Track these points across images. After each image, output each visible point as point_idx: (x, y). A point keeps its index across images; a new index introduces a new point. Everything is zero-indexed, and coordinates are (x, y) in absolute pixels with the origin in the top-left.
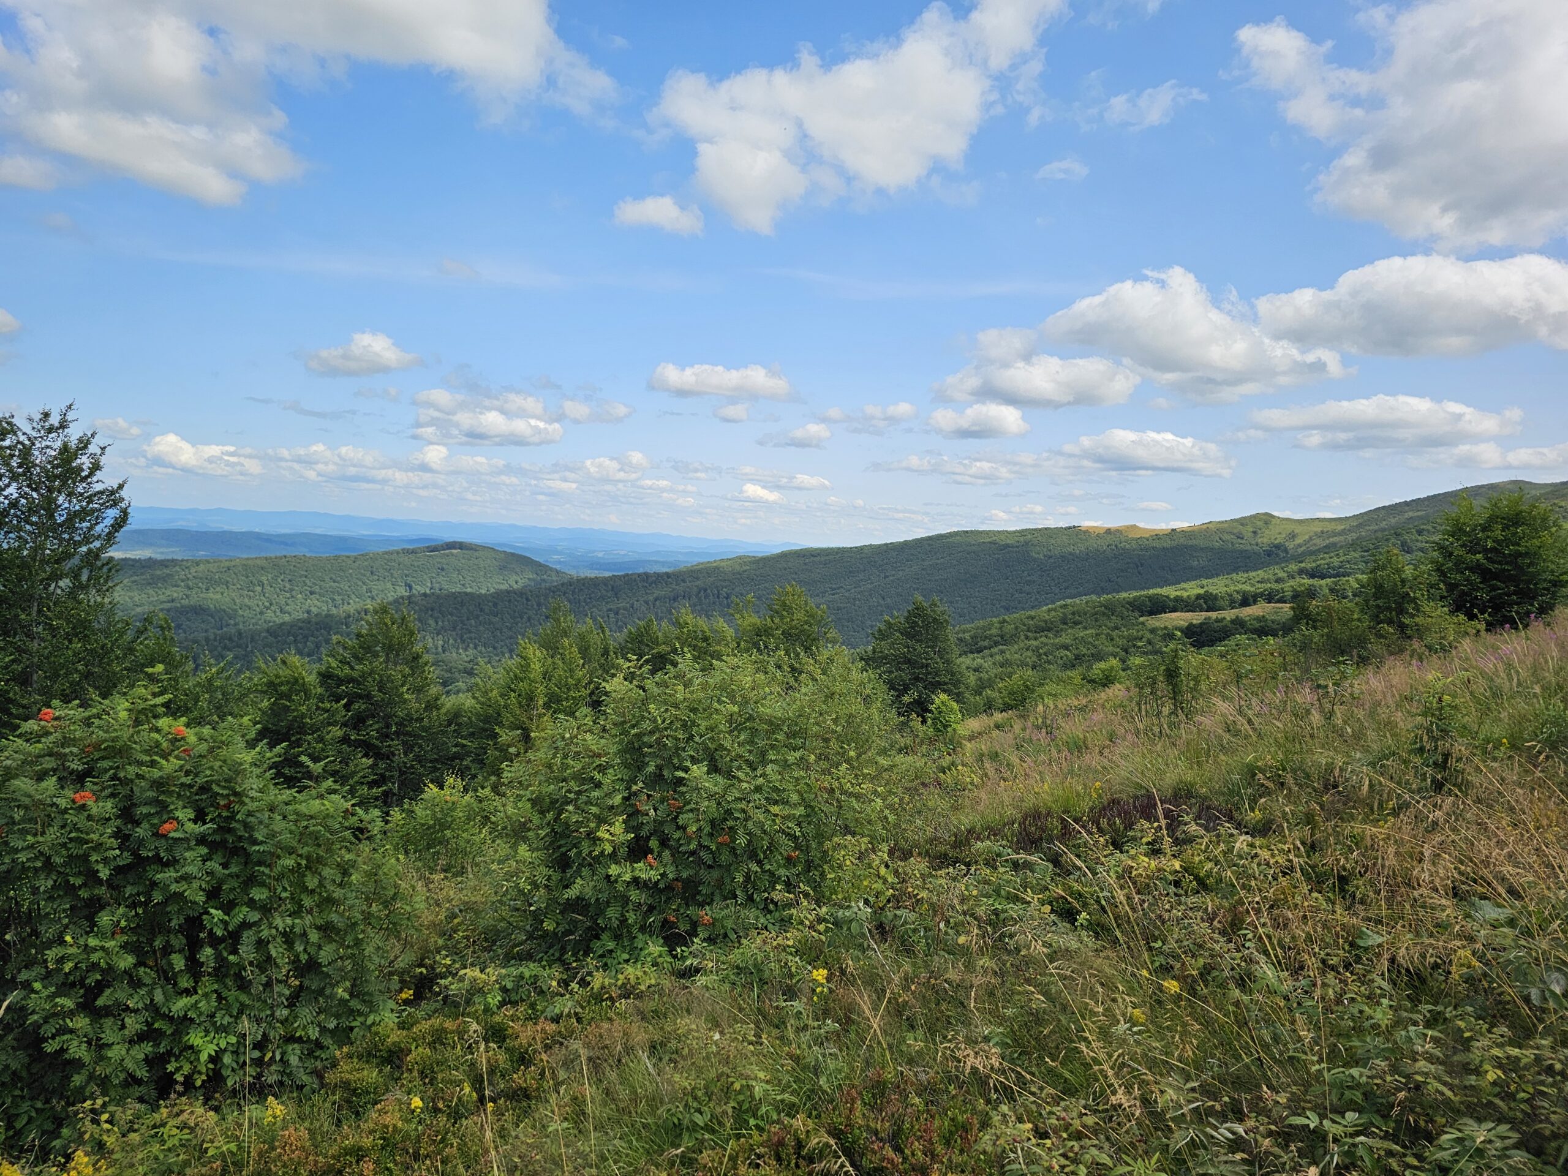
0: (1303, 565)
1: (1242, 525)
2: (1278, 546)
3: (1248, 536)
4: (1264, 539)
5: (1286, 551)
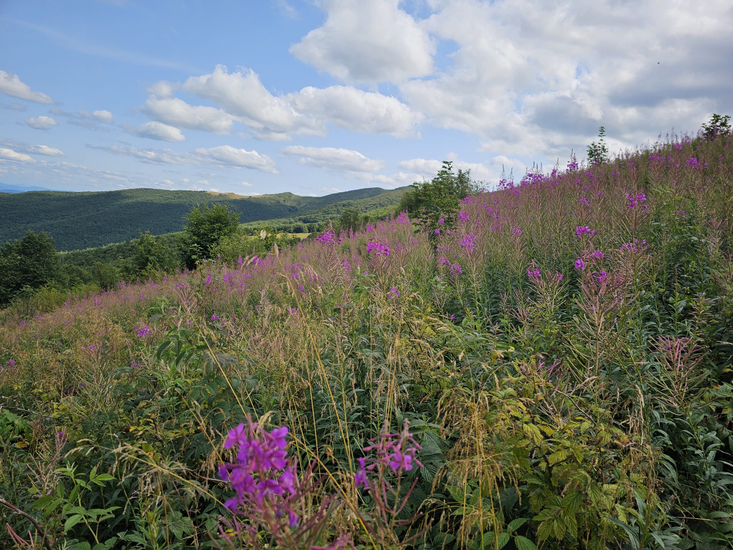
0: (300, 217)
1: (279, 197)
2: (293, 207)
3: (282, 202)
4: (288, 204)
5: (297, 210)
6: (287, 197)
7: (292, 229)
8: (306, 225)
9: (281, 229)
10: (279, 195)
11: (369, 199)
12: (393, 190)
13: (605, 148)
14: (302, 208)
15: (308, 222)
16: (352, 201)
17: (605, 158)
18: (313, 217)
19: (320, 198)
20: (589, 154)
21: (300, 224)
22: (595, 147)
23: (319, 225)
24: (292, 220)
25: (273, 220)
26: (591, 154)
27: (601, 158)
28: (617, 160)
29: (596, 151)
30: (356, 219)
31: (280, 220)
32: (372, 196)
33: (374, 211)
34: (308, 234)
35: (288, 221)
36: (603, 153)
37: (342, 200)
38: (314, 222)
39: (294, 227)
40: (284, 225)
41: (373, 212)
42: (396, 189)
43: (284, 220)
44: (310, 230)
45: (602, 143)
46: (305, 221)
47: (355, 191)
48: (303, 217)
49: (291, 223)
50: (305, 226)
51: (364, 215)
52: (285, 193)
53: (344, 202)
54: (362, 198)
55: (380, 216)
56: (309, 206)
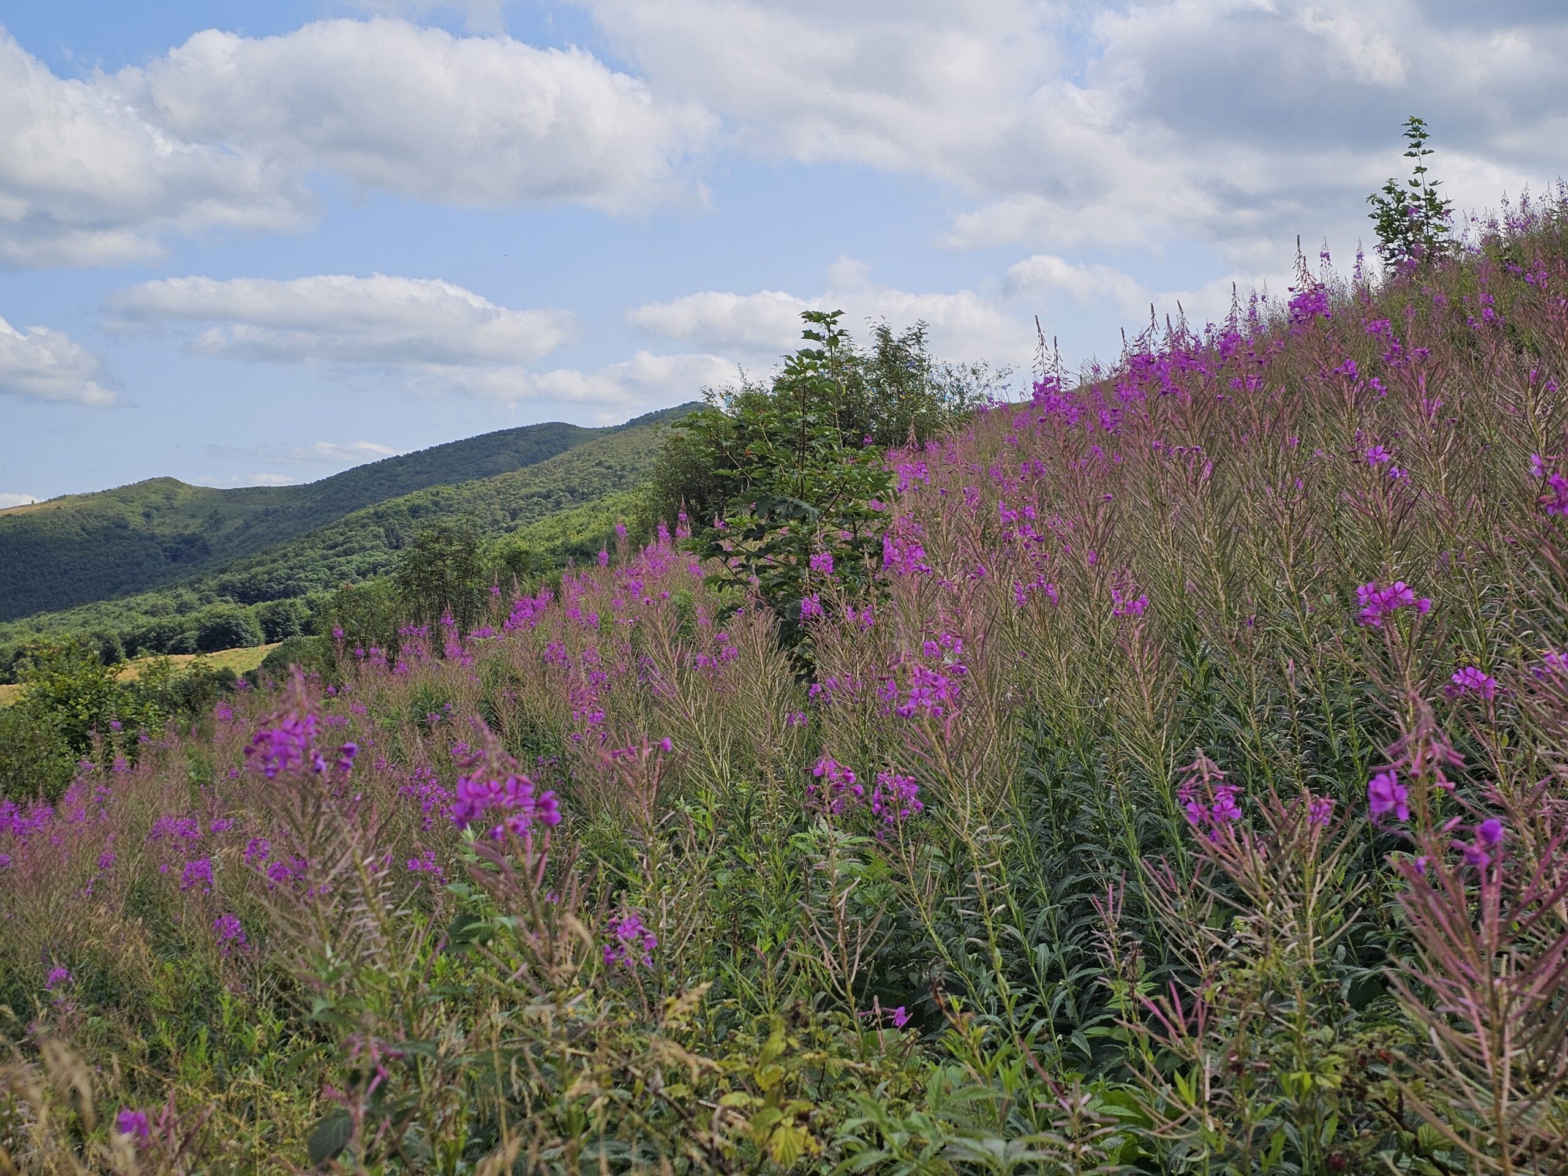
0: (225, 577)
1: (124, 501)
2: (190, 541)
3: (136, 521)
4: (165, 528)
5: (205, 550)
6: (157, 499)
7: (192, 635)
8: (251, 610)
9: (143, 640)
10: (124, 495)
11: (520, 475)
12: (618, 429)
13: (1440, 198)
14: (229, 538)
15: (263, 597)
16: (448, 490)
17: (1443, 237)
18: (283, 572)
19: (307, 488)
20: (1380, 229)
21: (226, 608)
22: (1400, 197)
23: (310, 604)
24: (189, 596)
25: (103, 605)
26: (1388, 226)
27: (1429, 239)
28: (1491, 241)
29: (1405, 212)
30: (467, 571)
31: (133, 600)
32: (534, 460)
33: (548, 519)
34: (263, 652)
35: (172, 603)
36: (1435, 220)
37: (405, 489)
38: (287, 593)
39: (202, 627)
40: (154, 621)
41: (545, 525)
42: (633, 423)
43: (151, 598)
44: (273, 630)
45: (1426, 179)
46: (246, 596)
47: (458, 445)
48: (235, 577)
49: (182, 609)
50: (249, 615)
51: (502, 543)
52: (145, 485)
53: (418, 497)
54: (489, 474)
55: (575, 539)
56: (259, 529)
